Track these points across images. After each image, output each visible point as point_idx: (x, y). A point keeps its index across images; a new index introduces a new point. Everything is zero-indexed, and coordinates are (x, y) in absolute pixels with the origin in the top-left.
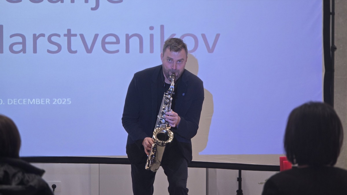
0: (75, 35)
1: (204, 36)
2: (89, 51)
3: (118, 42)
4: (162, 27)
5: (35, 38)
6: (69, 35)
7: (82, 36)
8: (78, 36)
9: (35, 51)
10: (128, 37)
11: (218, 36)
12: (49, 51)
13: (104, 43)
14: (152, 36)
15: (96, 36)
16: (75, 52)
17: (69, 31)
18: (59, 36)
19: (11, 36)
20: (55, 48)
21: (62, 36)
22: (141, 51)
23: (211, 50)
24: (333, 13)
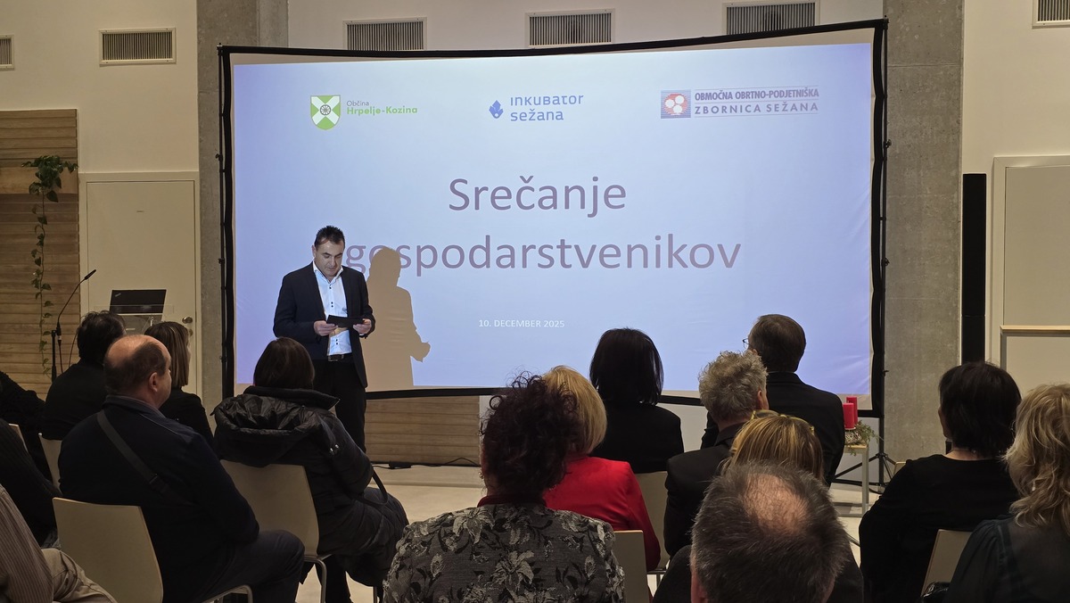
0: (570, 247)
1: (720, 247)
2: (585, 265)
3: (618, 254)
4: (671, 236)
5: (525, 250)
6: (563, 246)
7: (577, 247)
8: (573, 247)
9: (524, 266)
10: (630, 249)
11: (738, 247)
12: (540, 265)
13: (602, 256)
14: (658, 247)
15: (594, 247)
16: (570, 266)
17: (563, 241)
18: (551, 247)
19: (499, 248)
20: (547, 262)
21: (555, 247)
22: (646, 265)
23: (729, 265)
24: (884, 219)
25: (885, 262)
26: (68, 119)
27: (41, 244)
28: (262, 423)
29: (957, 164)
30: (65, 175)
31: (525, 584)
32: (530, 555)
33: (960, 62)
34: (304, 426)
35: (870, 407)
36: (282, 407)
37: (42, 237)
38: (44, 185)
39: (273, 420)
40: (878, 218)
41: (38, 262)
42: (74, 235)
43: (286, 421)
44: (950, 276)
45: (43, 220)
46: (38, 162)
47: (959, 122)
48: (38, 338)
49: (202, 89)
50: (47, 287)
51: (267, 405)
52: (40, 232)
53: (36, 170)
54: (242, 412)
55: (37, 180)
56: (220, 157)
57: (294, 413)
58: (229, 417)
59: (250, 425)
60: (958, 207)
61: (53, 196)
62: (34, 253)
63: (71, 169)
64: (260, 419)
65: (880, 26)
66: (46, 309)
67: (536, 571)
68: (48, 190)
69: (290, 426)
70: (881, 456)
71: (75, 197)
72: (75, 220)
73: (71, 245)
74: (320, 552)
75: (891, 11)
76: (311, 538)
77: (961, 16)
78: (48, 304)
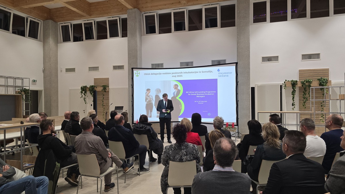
24: (238, 94)
25: (238, 101)
26: (108, 79)
27: (103, 99)
28: (141, 128)
29: (249, 85)
30: (107, 88)
31: (185, 155)
32: (185, 150)
33: (250, 69)
34: (147, 128)
35: (236, 124)
36: (144, 125)
37: (103, 98)
38: (104, 89)
39: (142, 128)
40: (237, 94)
41: (103, 102)
42: (108, 97)
43: (144, 128)
44: (249, 103)
45: (104, 95)
46: (103, 86)
47: (250, 78)
48: (103, 114)
49: (129, 74)
50: (104, 106)
51: (141, 125)
52: (103, 97)
53: (103, 87)
54: (137, 126)
55: (103, 89)
56: (132, 85)
57: (146, 126)
58: (135, 127)
59: (139, 128)
60: (250, 92)
61: (105, 91)
62: (102, 100)
63: (108, 87)
64: (140, 127)
65: (237, 63)
66: (104, 109)
67: (186, 153)
68: (104, 90)
69: (145, 128)
70: (238, 132)
71: (109, 91)
72: (109, 95)
73: (108, 99)
74: (149, 149)
75: (238, 61)
76: (148, 146)
77: (250, 62)
78: (104, 108)
